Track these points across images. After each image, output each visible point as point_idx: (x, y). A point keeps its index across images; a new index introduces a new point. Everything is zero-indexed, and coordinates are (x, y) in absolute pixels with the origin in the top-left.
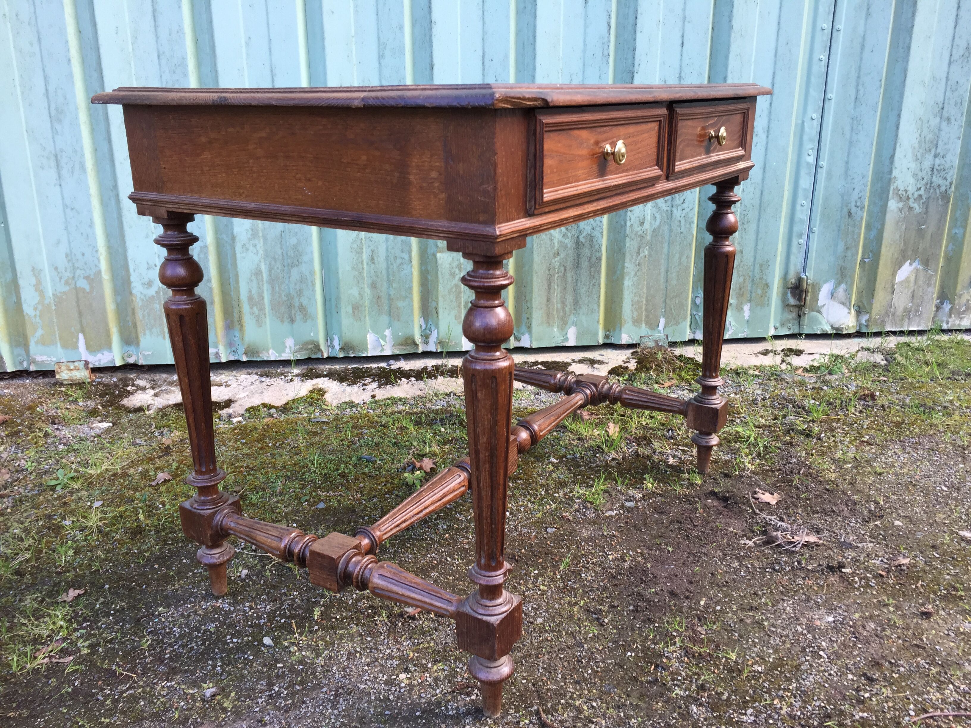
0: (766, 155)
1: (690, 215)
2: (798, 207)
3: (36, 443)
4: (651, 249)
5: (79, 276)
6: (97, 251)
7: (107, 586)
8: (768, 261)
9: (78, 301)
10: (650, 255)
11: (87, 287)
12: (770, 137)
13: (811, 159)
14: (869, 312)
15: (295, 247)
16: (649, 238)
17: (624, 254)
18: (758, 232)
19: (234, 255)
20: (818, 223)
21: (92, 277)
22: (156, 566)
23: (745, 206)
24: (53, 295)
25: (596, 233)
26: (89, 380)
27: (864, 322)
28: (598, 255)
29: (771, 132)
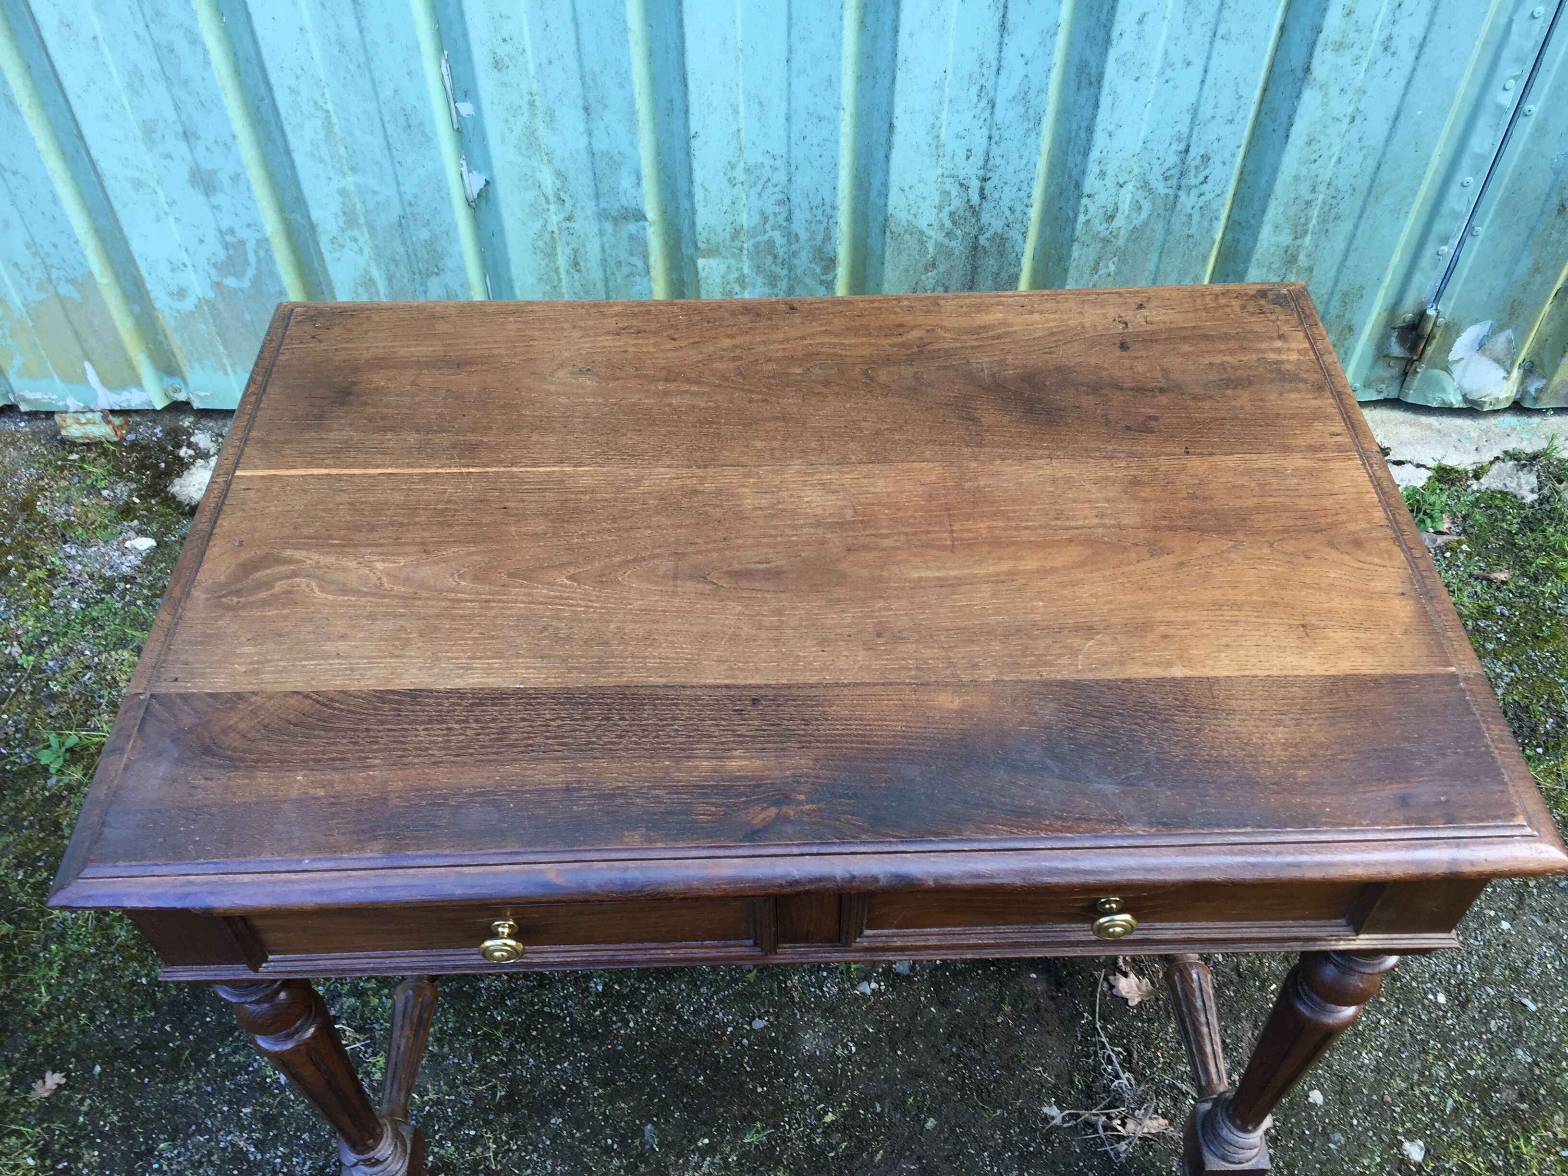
0: (1405, 94)
1: (1214, 206)
2: (1455, 188)
3: (36, 596)
4: (1123, 260)
5: (58, 278)
6: (76, 242)
7: (98, 1069)
8: (1362, 288)
9: (67, 315)
10: (1118, 272)
11: (76, 296)
12: (1423, 59)
13: (1508, 100)
14: (1548, 376)
15: (429, 244)
16: (1121, 242)
17: (1066, 270)
18: (1353, 236)
19: (320, 253)
20: (1490, 216)
21: (80, 281)
22: (168, 1028)
23: (1337, 190)
24: (23, 304)
25: (1013, 233)
26: (116, 439)
27: (1532, 390)
28: (1012, 270)
29: (1427, 50)
